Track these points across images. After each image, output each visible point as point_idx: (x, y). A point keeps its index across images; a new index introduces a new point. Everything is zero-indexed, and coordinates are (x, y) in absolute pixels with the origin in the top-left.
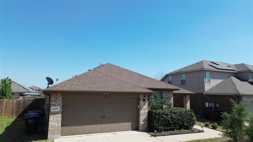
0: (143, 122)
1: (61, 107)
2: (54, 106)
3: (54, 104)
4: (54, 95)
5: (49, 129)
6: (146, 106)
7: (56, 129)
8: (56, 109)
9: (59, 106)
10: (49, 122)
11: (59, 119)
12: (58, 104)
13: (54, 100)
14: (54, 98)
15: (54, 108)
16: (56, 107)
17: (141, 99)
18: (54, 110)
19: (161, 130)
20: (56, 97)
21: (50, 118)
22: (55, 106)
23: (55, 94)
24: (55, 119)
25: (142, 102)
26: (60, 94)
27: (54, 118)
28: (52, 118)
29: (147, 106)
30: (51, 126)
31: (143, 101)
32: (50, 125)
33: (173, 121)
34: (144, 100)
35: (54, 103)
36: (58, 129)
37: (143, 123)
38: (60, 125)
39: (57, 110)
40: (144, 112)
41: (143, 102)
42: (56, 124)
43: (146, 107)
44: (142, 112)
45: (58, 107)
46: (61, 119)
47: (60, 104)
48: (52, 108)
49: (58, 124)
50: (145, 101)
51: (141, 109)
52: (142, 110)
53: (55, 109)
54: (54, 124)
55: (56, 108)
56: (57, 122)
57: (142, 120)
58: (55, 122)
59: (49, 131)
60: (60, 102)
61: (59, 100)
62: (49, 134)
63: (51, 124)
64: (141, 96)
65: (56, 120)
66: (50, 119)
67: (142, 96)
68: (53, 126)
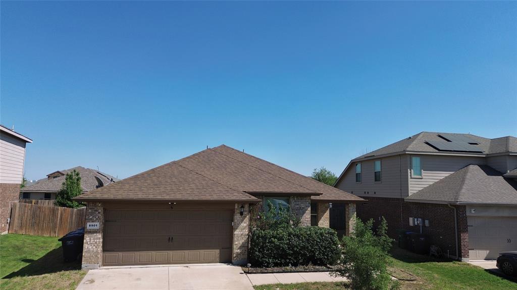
0: (239, 249)
1: (101, 223)
3: (92, 219)
4: (92, 205)
5: (83, 254)
6: (244, 223)
7: (93, 255)
8: (94, 226)
9: (98, 222)
10: (84, 245)
11: (98, 240)
12: (97, 219)
13: (91, 213)
14: (91, 209)
15: (91, 224)
17: (237, 211)
18: (91, 228)
19: (269, 263)
20: (94, 209)
21: (85, 239)
22: (92, 222)
23: (93, 203)
24: (92, 241)
25: (237, 217)
26: (100, 203)
27: (90, 239)
28: (88, 238)
29: (248, 223)
30: (86, 250)
33: (293, 250)
34: (241, 214)
35: (91, 217)
36: (96, 256)
37: (238, 251)
38: (100, 249)
39: (95, 228)
40: (242, 233)
41: (240, 216)
42: (94, 247)
43: (245, 225)
44: (237, 232)
45: (98, 224)
46: (101, 240)
47: (100, 219)
48: (88, 224)
49: (96, 248)
50: (244, 215)
51: (236, 229)
52: (238, 230)
53: (92, 226)
54: (91, 247)
55: (93, 224)
56: (96, 245)
57: (237, 247)
58: (92, 245)
59: (83, 258)
60: (100, 215)
61: (99, 213)
62: (83, 263)
63: (86, 247)
64: (236, 207)
65: (94, 243)
66: (85, 241)
67: (238, 206)
68: (89, 251)
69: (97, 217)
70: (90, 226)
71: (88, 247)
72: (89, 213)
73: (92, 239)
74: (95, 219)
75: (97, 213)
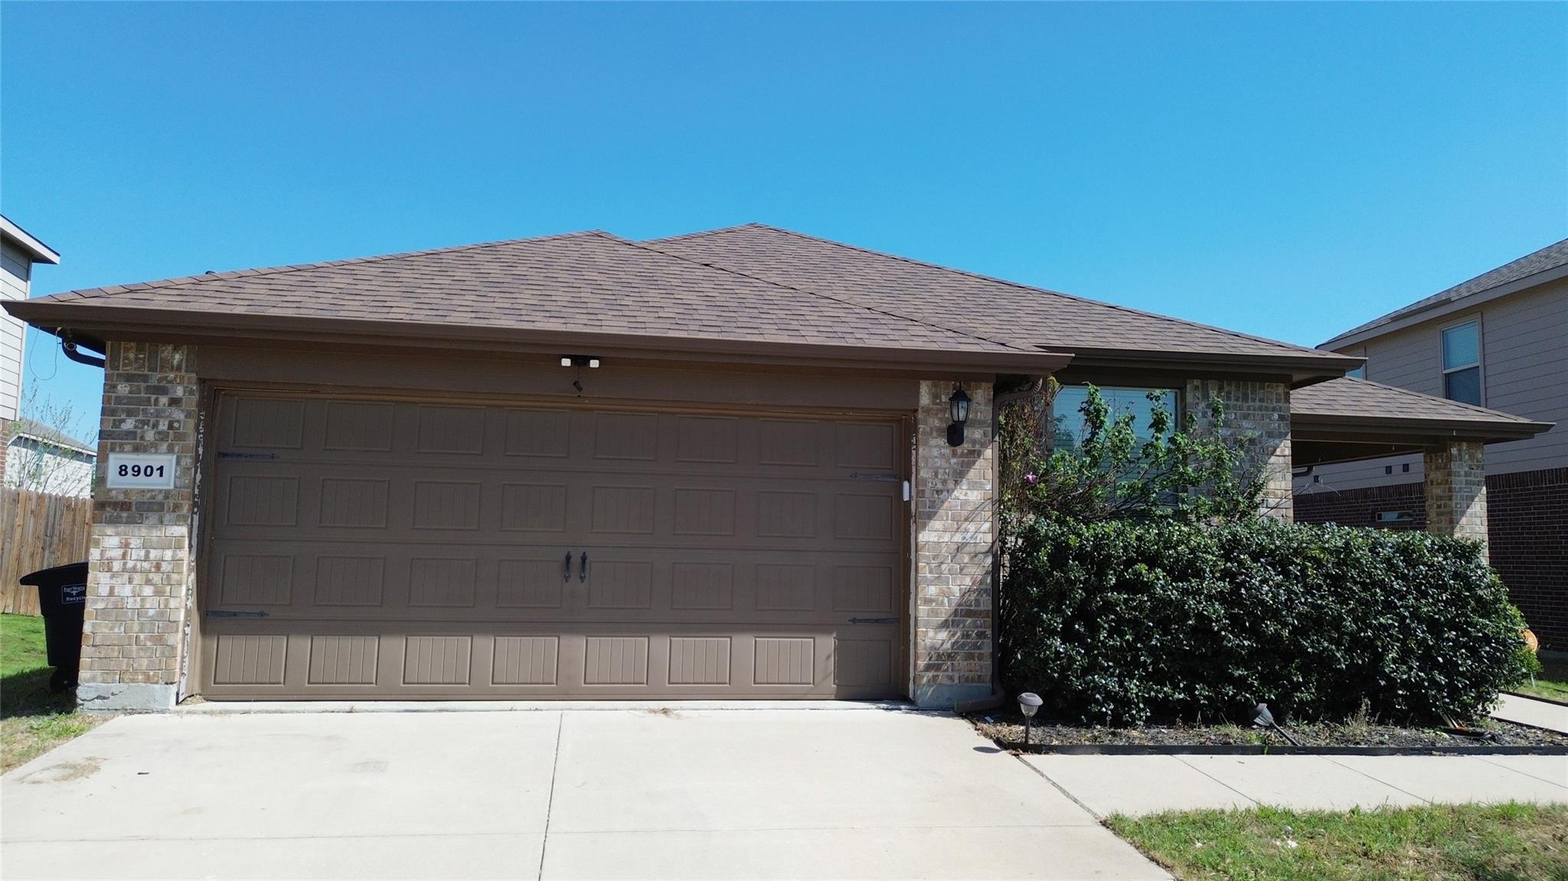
0: (945, 625)
1: (187, 461)
2: (128, 448)
4: (132, 356)
5: (87, 628)
6: (973, 486)
7: (142, 636)
8: (149, 471)
9: (170, 450)
10: (90, 577)
11: (168, 554)
12: (162, 436)
13: (129, 400)
14: (129, 378)
15: (130, 459)
16: (142, 456)
17: (930, 424)
18: (130, 482)
19: (1123, 702)
20: (145, 378)
21: (97, 543)
22: (137, 449)
23: (140, 350)
24: (137, 554)
25: (932, 452)
26: (176, 349)
27: (126, 545)
28: (115, 541)
29: (989, 487)
30: (100, 606)
31: (942, 441)
32: (95, 602)
33: (1255, 633)
34: (954, 434)
35: (129, 424)
36: (159, 640)
37: (943, 635)
38: (182, 600)
39: (155, 482)
40: (958, 538)
41: (947, 451)
42: (148, 591)
43: (975, 496)
44: (931, 536)
45: (168, 461)
46: (189, 555)
47: (180, 437)
49: (158, 592)
50: (966, 446)
51: (930, 516)
52: (936, 524)
53: (137, 471)
54: (127, 590)
55: (143, 460)
56: (156, 578)
57: (934, 613)
58: (137, 578)
59: (85, 650)
60: (178, 414)
61: (175, 402)
62: (83, 674)
63: (104, 591)
64: (925, 399)
65: (146, 565)
67: (935, 396)
68: (116, 611)
69: (163, 426)
70: (123, 470)
71: (112, 589)
72: (119, 399)
73: (134, 542)
74: (150, 435)
75: (164, 400)
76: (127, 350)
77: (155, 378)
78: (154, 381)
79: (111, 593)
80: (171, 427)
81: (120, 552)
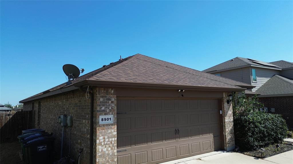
1: (116, 116)
2: (103, 114)
3: (104, 111)
4: (103, 91)
5: (97, 161)
7: (109, 160)
8: (108, 119)
9: (112, 114)
10: (97, 147)
11: (113, 139)
12: (110, 111)
13: (103, 102)
14: (102, 97)
15: (104, 117)
16: (107, 116)
17: (225, 100)
18: (104, 122)
20: (106, 97)
21: (98, 139)
22: (105, 114)
24: (107, 140)
26: (112, 90)
27: (104, 138)
30: (100, 154)
32: (99, 153)
34: (228, 102)
35: (103, 108)
39: (109, 122)
40: (229, 120)
41: (227, 105)
43: (231, 112)
45: (111, 116)
46: (116, 139)
47: (114, 110)
48: (101, 117)
49: (112, 149)
52: (227, 118)
53: (105, 119)
54: (105, 149)
56: (111, 145)
58: (107, 146)
60: (113, 105)
61: (112, 102)
63: (100, 150)
65: (109, 142)
66: (98, 141)
67: (225, 95)
68: (103, 155)
69: (110, 108)
70: (102, 120)
71: (102, 150)
72: (101, 102)
73: (106, 137)
74: (108, 111)
75: (110, 102)
76: (102, 90)
77: (108, 96)
78: (108, 97)
79: (102, 151)
80: (112, 108)
81: (103, 140)
